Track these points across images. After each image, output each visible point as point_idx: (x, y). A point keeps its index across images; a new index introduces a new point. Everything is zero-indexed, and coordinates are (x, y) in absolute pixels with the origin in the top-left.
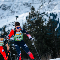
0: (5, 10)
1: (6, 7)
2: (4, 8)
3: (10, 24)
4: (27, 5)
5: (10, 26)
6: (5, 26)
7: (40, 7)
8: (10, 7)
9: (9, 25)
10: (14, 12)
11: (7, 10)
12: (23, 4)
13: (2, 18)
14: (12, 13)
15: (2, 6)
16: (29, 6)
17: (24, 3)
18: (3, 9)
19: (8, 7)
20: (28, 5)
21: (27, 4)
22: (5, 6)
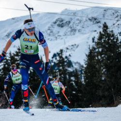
0: (62, 26)
1: (64, 22)
2: (61, 23)
3: (69, 47)
4: (95, 21)
5: (68, 51)
6: (61, 51)
7: (114, 24)
8: (69, 22)
9: (67, 49)
10: (75, 30)
11: (64, 27)
12: (89, 19)
13: (56, 38)
14: (71, 31)
15: (57, 20)
16: (98, 23)
17: (91, 18)
18: (59, 25)
19: (66, 22)
20: (97, 20)
21: (95, 19)
22: (62, 21)
